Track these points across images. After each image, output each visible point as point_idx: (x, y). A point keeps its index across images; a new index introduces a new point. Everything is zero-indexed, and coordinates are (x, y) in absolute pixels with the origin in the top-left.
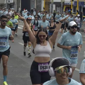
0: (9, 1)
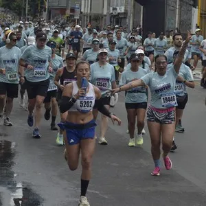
0: (114, 9)
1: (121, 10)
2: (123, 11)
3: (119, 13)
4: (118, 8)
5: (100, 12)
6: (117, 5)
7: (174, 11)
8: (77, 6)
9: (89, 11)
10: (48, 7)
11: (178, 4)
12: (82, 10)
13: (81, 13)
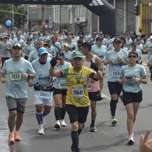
1: (83, 20)
2: (84, 21)
3: (81, 23)
4: (81, 18)
5: (68, 22)
6: (80, 16)
7: (122, 19)
8: (50, 18)
9: (59, 22)
10: (29, 20)
11: (125, 14)
12: (54, 21)
13: (53, 23)
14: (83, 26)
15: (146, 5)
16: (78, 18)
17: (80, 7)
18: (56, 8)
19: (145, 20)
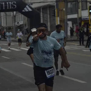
14: (22, 27)
15: (61, 10)
16: (18, 22)
17: (19, 15)
18: (3, 16)
19: (62, 20)
